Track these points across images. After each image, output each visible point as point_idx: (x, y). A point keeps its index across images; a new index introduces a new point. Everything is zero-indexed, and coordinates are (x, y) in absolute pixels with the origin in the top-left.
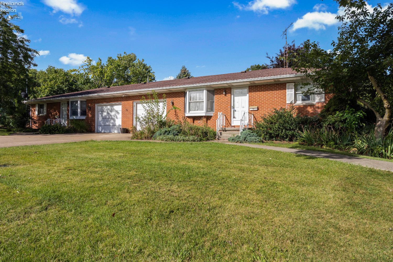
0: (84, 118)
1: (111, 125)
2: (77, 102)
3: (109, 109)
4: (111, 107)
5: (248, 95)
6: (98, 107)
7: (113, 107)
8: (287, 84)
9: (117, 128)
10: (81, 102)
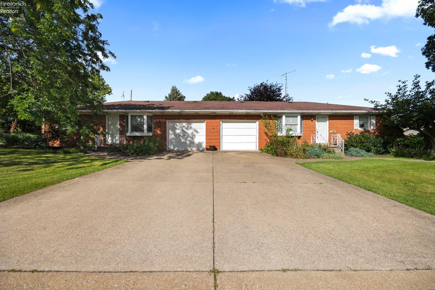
0: (151, 134)
1: (188, 142)
2: (141, 117)
3: (184, 127)
4: (188, 124)
5: (328, 122)
6: (169, 124)
7: (190, 124)
8: (354, 116)
9: (196, 146)
10: (148, 117)
